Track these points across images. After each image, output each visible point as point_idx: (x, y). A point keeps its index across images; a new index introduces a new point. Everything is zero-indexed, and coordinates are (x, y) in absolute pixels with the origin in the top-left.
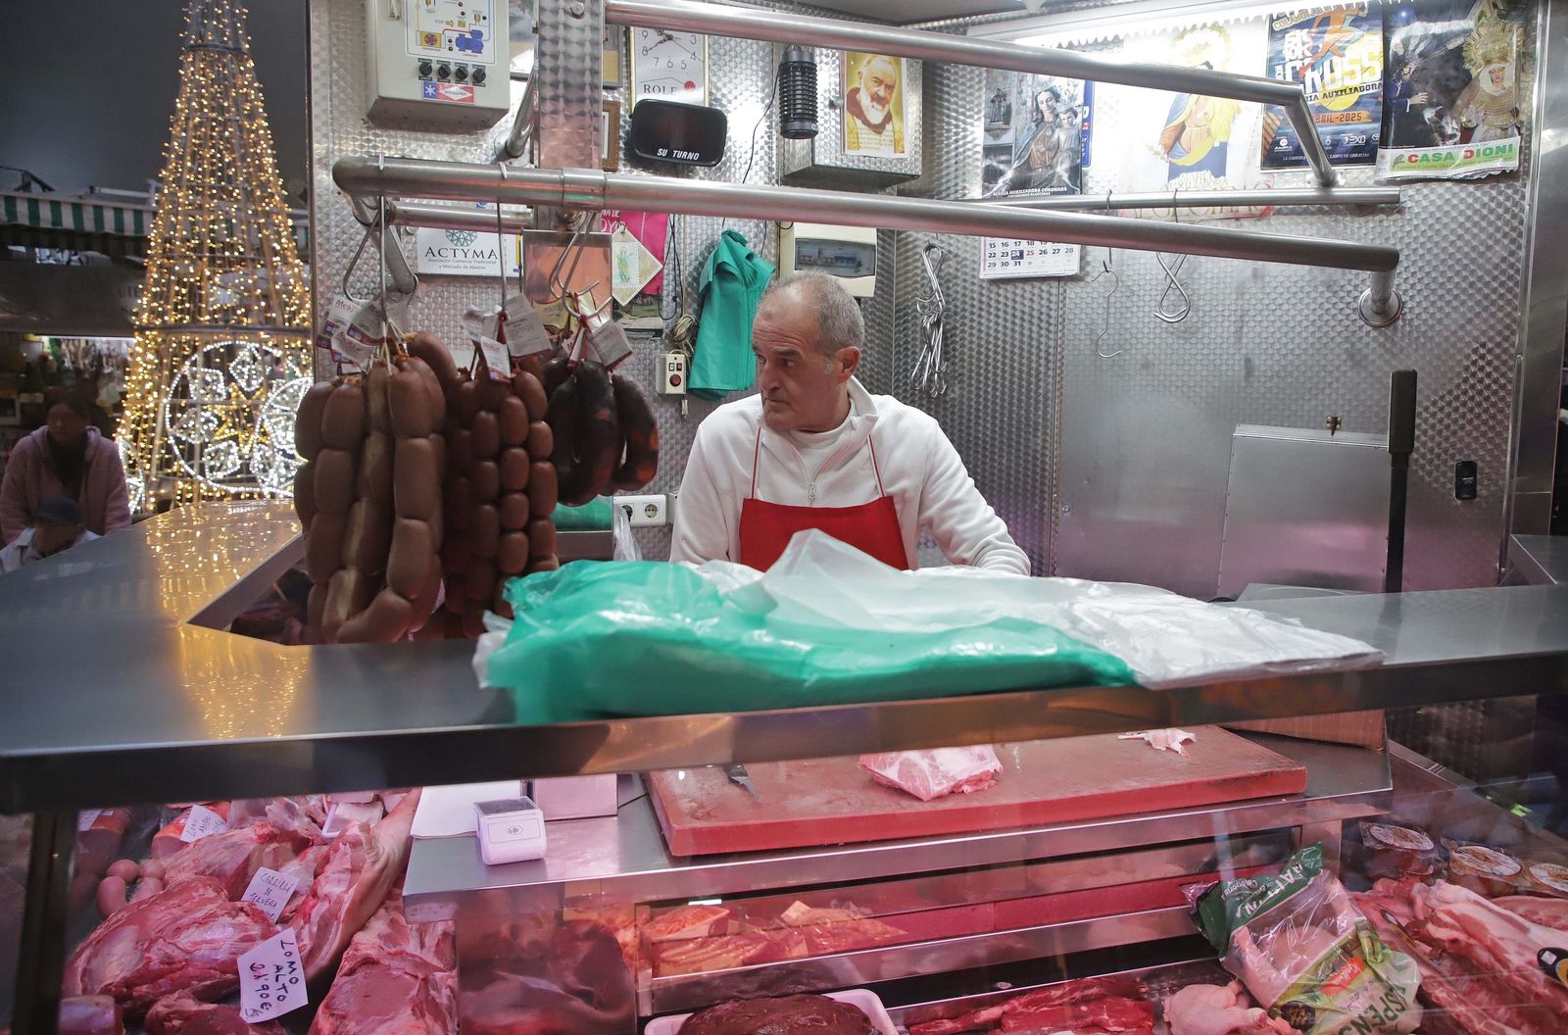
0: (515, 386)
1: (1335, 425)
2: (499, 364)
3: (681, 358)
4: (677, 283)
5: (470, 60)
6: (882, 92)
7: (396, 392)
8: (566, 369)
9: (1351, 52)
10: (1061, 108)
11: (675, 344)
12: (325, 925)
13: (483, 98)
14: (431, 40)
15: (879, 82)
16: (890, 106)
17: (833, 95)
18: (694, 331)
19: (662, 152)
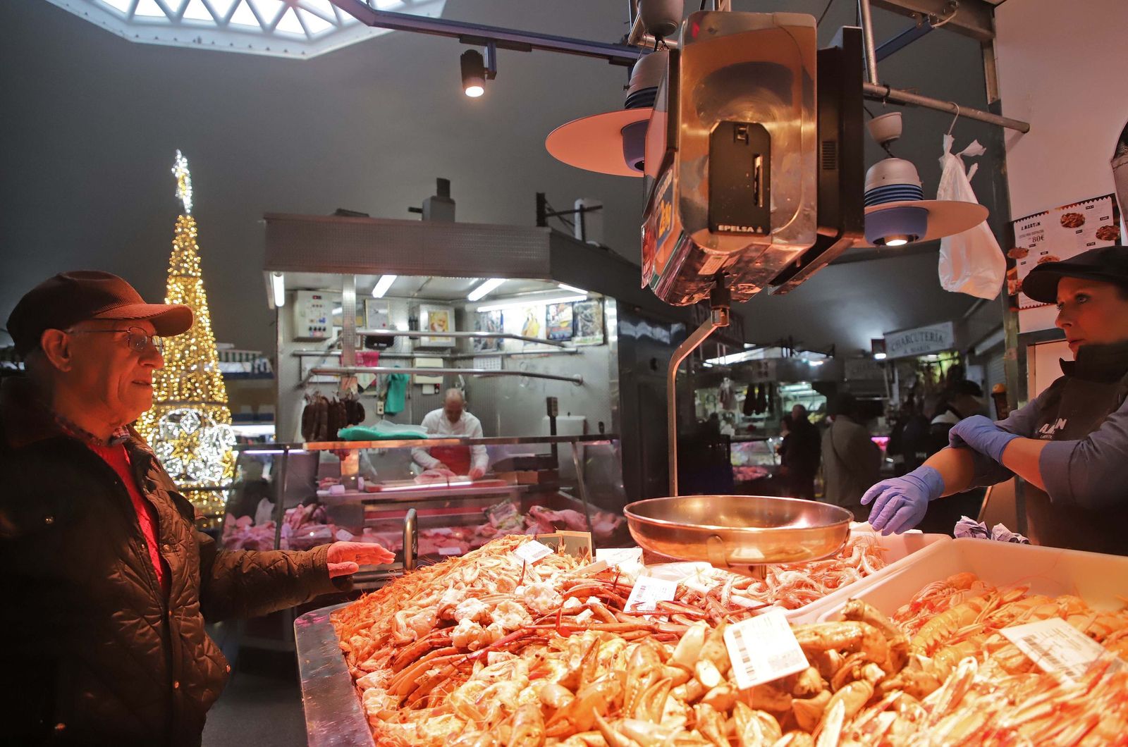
0: (340, 403)
1: (569, 414)
2: (338, 400)
3: (382, 403)
4: (381, 381)
5: (322, 325)
6: (441, 323)
7: (321, 405)
8: (349, 401)
9: (565, 311)
10: (494, 326)
11: (380, 399)
12: (295, 523)
13: (325, 335)
14: (312, 321)
15: (440, 320)
16: (444, 327)
17: (426, 325)
18: (386, 395)
19: (376, 345)
